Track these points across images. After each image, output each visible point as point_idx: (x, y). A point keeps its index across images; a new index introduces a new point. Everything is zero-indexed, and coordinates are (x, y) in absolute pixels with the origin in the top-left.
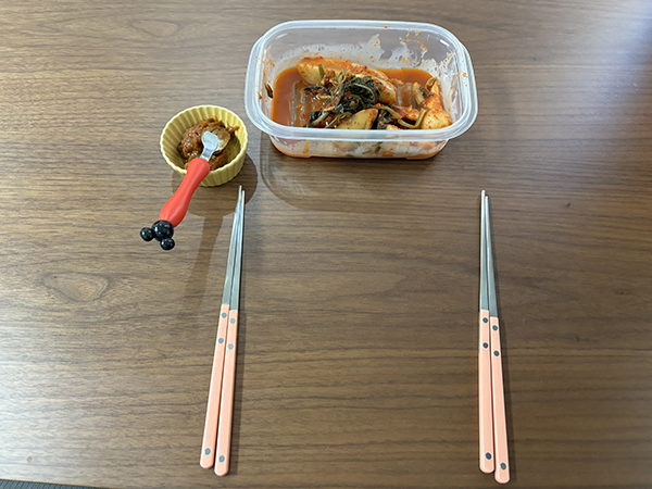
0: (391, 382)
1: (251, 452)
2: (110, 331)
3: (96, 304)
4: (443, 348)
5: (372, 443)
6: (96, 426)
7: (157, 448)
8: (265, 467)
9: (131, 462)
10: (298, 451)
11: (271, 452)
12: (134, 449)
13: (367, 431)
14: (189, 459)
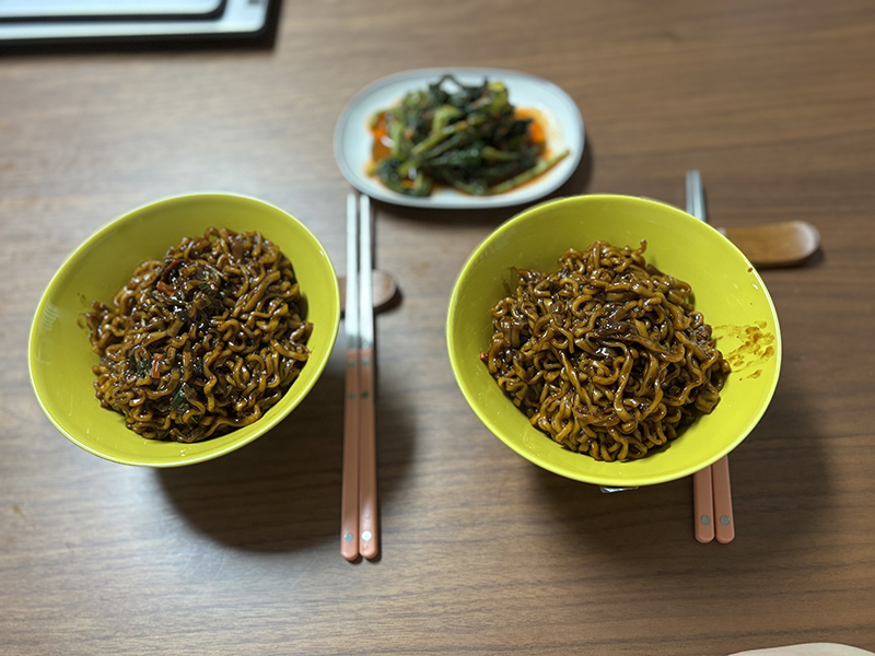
0: (464, 505)
1: (270, 611)
5: (437, 590)
6: (61, 588)
7: (142, 613)
8: (289, 630)
9: (108, 633)
10: (335, 607)
11: (297, 609)
12: (111, 615)
13: (431, 574)
14: (185, 625)
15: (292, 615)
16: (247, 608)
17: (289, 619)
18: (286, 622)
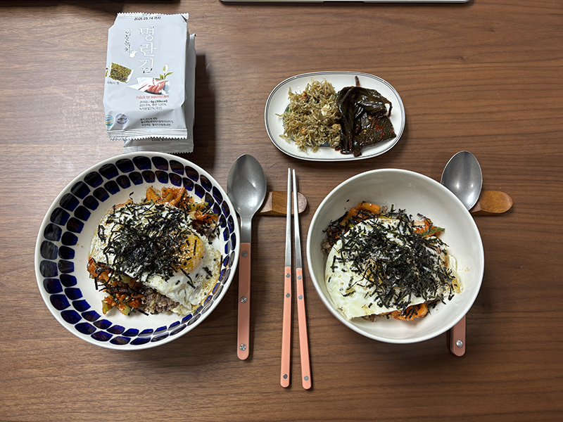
15: (256, 400)
16: (233, 396)
17: (255, 402)
18: (254, 404)
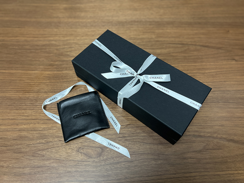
2: (105, 169)
3: (99, 158)
4: (224, 171)
